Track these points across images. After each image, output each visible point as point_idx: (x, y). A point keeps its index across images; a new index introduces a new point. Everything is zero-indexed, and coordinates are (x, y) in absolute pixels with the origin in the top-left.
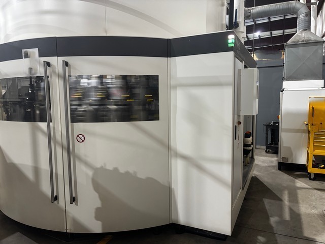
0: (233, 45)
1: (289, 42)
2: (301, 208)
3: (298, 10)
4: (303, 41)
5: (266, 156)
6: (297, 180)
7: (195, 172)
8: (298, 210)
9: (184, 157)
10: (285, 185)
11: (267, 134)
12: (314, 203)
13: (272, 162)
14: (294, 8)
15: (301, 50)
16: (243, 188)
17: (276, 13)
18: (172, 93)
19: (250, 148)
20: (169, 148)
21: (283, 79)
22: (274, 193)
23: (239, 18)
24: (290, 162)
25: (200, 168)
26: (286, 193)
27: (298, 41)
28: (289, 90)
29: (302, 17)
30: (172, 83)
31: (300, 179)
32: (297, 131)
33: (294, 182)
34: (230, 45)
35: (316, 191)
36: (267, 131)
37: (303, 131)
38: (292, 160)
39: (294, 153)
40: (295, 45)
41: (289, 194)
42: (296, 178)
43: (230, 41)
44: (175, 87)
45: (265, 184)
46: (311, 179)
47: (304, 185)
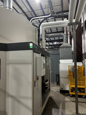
0: (32, 47)
1: (61, 46)
2: (66, 112)
3: (63, 36)
4: (65, 46)
5: (57, 87)
6: (66, 98)
7: (16, 103)
8: (65, 113)
9: (12, 97)
10: (61, 100)
11: (57, 78)
12: (71, 109)
13: (58, 89)
14: (62, 35)
15: (65, 49)
16: (42, 106)
17: (56, 36)
18: (8, 66)
19: (47, 86)
20: (5, 92)
21: (60, 59)
22: (57, 105)
23: (42, 37)
24: (63, 90)
25: (19, 102)
26: (61, 104)
27: (64, 46)
28: (62, 63)
29: (65, 38)
30: (8, 62)
31: (67, 97)
32: (65, 78)
33: (65, 98)
34: (31, 47)
35: (72, 102)
36: (57, 77)
37: (67, 78)
38: (64, 89)
39: (65, 86)
40: (63, 47)
41: (62, 104)
42: (65, 97)
43: (30, 46)
44: (9, 64)
45: (54, 100)
46: (71, 97)
47: (68, 99)
